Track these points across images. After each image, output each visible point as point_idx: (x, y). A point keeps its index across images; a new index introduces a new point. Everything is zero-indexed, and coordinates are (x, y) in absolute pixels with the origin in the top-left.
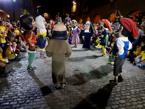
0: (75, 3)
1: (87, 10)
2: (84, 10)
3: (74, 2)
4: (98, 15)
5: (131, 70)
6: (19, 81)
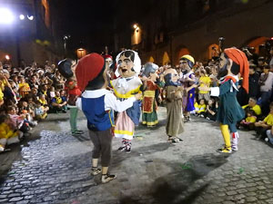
0: (138, 28)
1: (162, 39)
2: (156, 38)
3: (135, 26)
4: (185, 47)
5: (262, 157)
6: (27, 189)
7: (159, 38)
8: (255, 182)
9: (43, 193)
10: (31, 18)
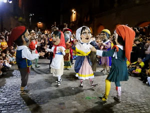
0: (75, 12)
1: (88, 19)
2: (85, 20)
3: (73, 11)
4: (102, 25)
5: (144, 93)
6: (3, 107)
7: (87, 19)
8: (139, 108)
9: (13, 109)
10: (11, 2)
